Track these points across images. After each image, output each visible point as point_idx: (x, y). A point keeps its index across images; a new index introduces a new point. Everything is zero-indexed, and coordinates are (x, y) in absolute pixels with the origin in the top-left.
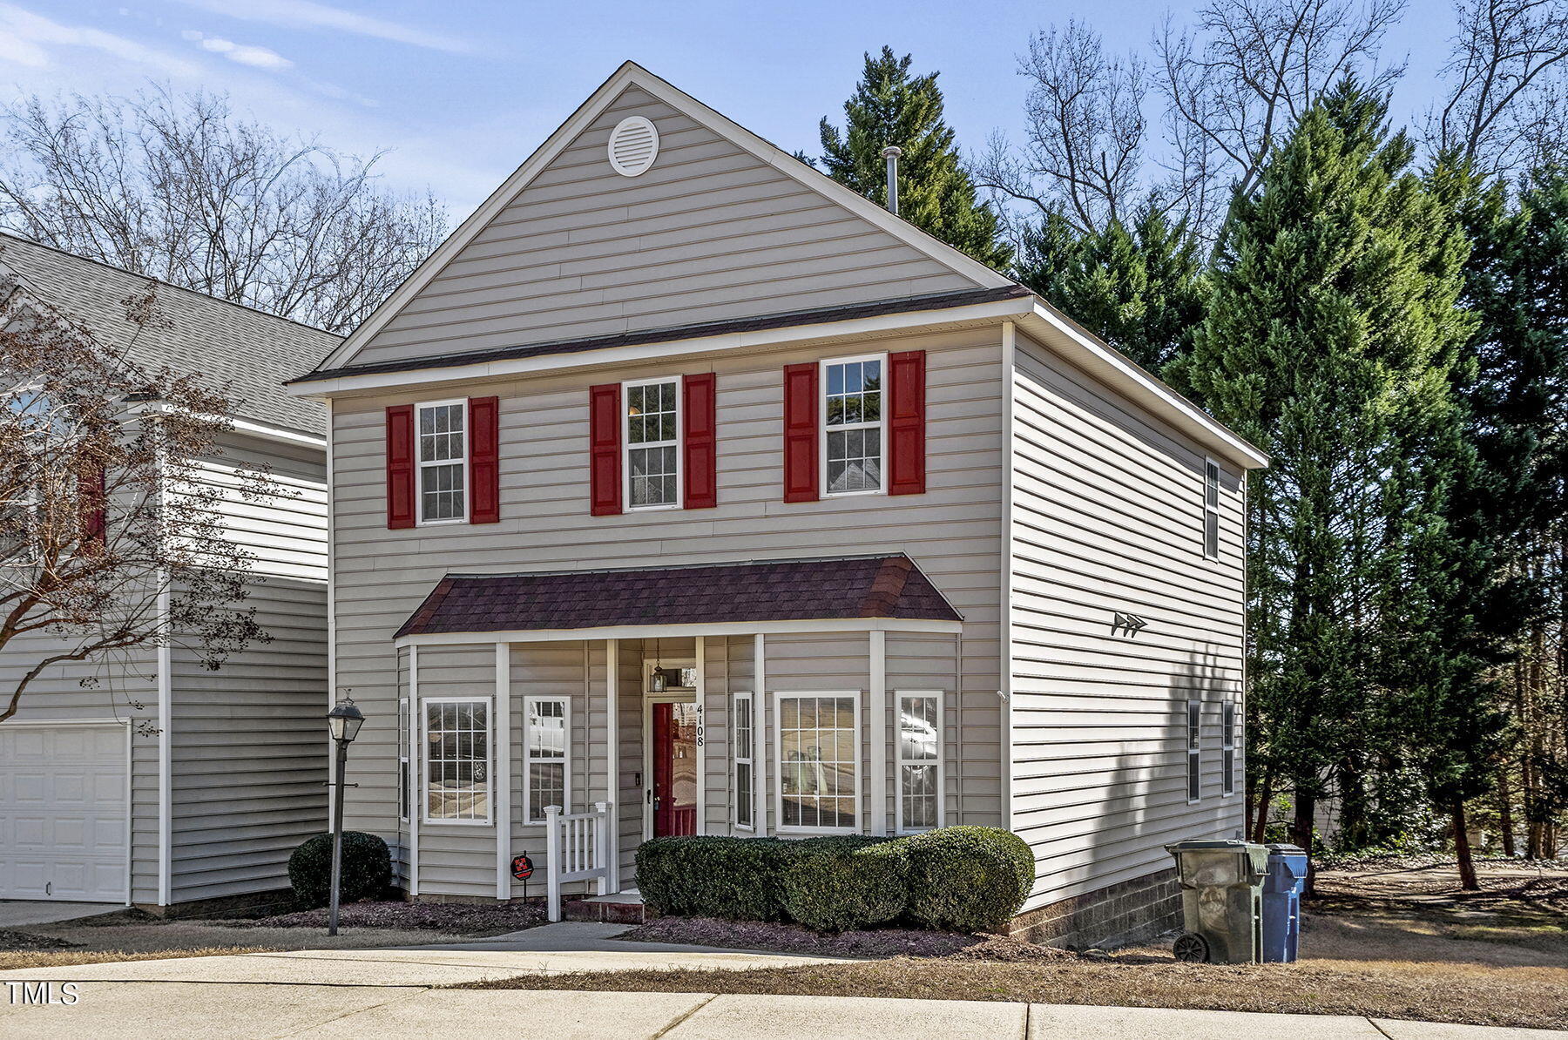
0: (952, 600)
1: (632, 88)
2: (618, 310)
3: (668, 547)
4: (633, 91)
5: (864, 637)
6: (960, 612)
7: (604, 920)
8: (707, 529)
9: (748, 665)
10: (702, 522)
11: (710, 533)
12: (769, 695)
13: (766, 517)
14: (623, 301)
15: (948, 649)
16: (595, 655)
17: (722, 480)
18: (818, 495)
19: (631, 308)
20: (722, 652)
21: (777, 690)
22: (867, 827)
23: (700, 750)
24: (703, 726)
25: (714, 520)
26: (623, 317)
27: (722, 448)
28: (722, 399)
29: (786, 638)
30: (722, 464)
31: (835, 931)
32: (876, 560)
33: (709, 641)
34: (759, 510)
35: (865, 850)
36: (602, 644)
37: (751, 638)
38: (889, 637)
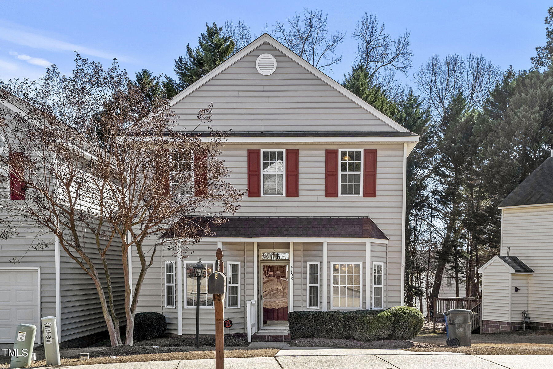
0: (385, 233)
1: (266, 43)
2: (259, 123)
3: (279, 210)
4: (266, 44)
5: (365, 244)
6: (388, 237)
7: (268, 341)
8: (295, 204)
9: (320, 253)
10: (293, 201)
11: (296, 206)
12: (329, 263)
13: (318, 201)
14: (262, 120)
15: (384, 249)
16: (249, 247)
17: (301, 187)
18: (337, 195)
19: (263, 123)
20: (300, 247)
21: (332, 261)
22: (364, 307)
23: (292, 282)
24: (293, 273)
25: (297, 201)
26: (261, 126)
27: (301, 176)
28: (301, 159)
29: (335, 244)
30: (301, 182)
31: (369, 341)
32: (359, 218)
33: (295, 244)
34: (315, 199)
35: (380, 314)
36: (252, 243)
37: (321, 244)
38: (372, 244)
